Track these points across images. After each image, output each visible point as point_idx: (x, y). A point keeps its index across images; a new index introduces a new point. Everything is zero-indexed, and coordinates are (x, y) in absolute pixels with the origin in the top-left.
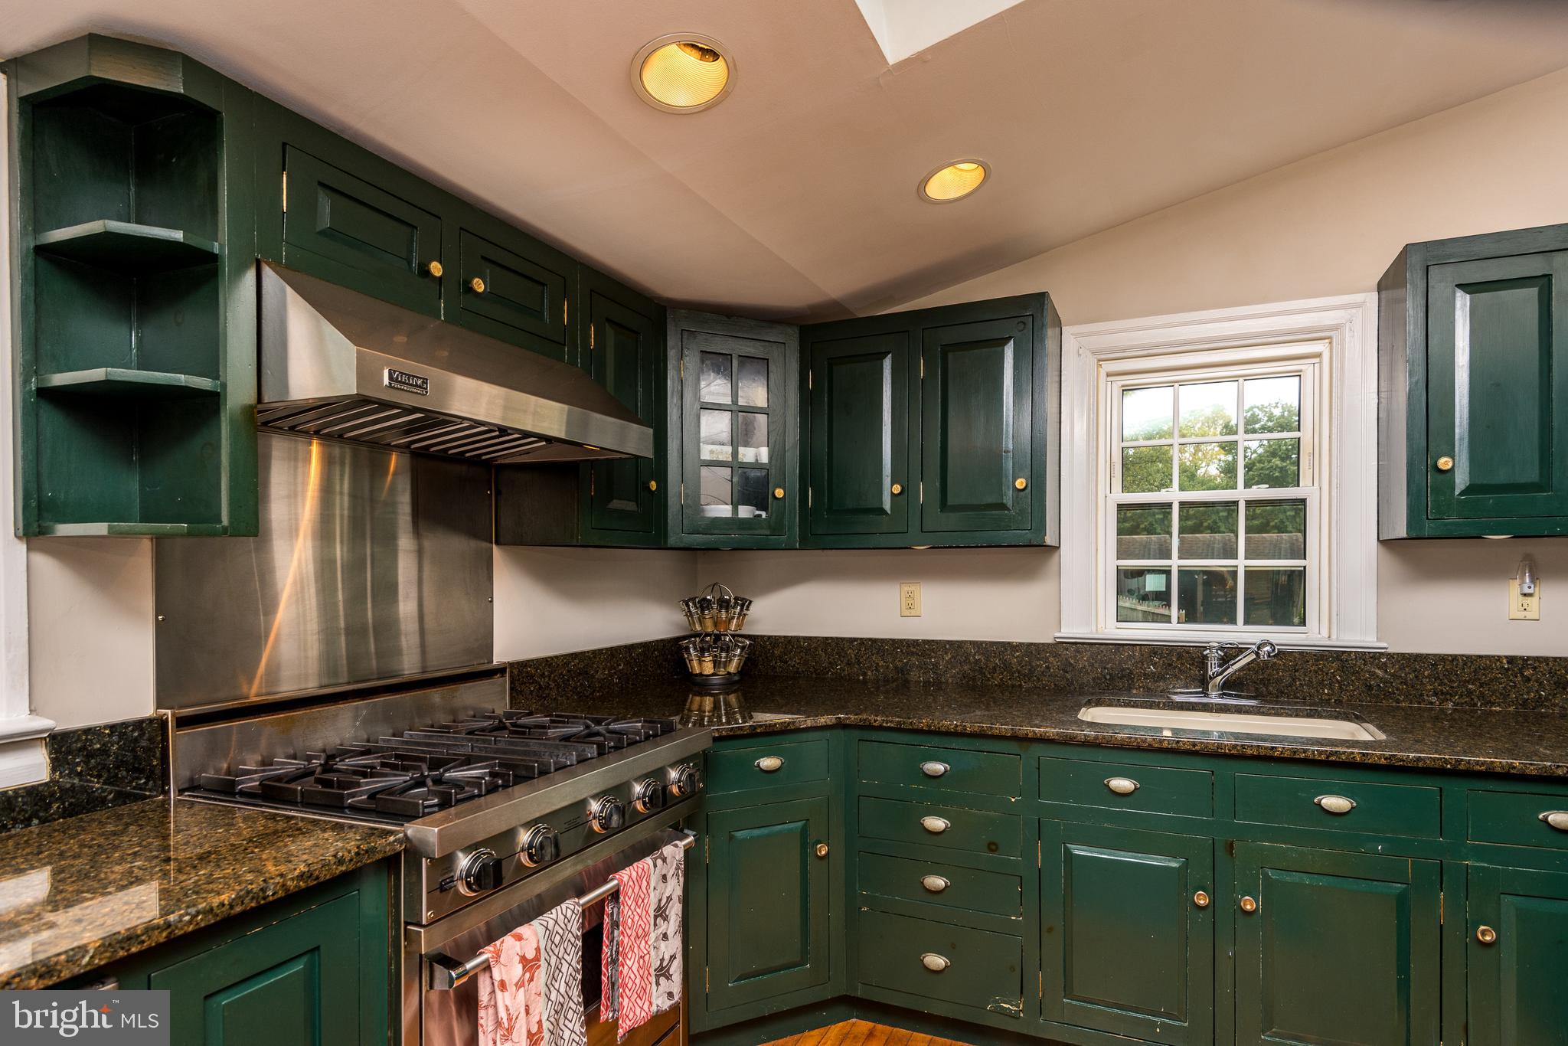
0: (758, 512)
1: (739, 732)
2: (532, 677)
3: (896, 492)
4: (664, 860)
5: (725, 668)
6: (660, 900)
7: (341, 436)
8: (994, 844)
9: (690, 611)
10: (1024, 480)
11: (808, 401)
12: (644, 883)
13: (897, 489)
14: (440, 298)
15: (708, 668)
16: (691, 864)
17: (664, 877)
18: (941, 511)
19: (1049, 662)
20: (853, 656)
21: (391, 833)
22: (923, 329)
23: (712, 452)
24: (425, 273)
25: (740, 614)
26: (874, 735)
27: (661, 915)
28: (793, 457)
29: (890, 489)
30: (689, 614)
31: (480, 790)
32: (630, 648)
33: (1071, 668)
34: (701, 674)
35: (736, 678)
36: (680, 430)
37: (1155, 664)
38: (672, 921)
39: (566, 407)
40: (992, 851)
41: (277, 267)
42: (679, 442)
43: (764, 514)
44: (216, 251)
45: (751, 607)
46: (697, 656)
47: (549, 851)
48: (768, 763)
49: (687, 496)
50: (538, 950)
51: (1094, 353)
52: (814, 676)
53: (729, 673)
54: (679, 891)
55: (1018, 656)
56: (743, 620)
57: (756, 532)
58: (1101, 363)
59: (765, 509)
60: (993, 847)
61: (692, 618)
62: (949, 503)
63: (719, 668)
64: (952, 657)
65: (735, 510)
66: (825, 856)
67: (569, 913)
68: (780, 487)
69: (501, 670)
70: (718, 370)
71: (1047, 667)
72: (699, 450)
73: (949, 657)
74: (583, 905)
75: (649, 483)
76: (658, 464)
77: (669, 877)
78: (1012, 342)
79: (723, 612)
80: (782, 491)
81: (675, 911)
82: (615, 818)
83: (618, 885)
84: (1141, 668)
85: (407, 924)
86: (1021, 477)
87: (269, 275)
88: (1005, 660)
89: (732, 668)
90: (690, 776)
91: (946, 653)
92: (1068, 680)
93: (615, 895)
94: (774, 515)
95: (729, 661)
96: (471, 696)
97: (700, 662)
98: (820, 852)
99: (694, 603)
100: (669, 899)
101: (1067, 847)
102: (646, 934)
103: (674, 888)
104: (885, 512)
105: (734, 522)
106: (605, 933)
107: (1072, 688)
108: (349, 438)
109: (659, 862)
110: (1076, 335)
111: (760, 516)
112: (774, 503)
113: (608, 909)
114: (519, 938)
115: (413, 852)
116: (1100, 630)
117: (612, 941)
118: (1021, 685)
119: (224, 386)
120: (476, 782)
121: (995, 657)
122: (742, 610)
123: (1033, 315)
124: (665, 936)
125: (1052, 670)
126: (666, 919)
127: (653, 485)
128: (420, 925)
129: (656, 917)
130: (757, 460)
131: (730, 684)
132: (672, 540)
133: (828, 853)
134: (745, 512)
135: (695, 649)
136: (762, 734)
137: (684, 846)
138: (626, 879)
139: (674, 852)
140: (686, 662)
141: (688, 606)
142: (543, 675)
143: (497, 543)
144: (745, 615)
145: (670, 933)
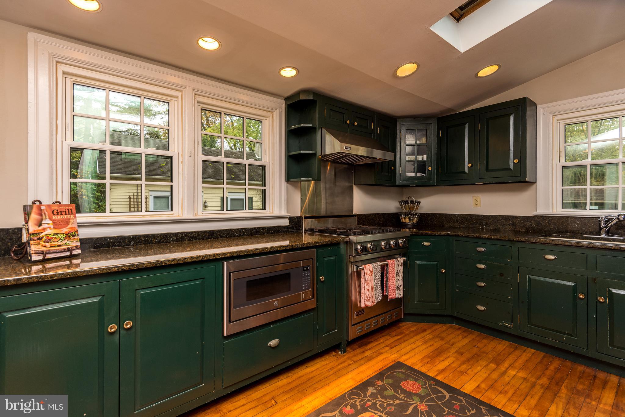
0: (423, 175)
1: (417, 234)
2: (361, 218)
3: (469, 166)
4: (398, 261)
5: (412, 221)
6: (397, 271)
7: (324, 160)
8: (502, 274)
9: (402, 204)
10: (517, 160)
11: (440, 140)
12: (394, 265)
13: (470, 165)
14: (348, 128)
15: (407, 221)
16: (405, 264)
17: (398, 265)
18: (486, 172)
19: (531, 223)
20: (455, 220)
21: (347, 238)
22: (480, 114)
23: (409, 158)
24: (346, 122)
25: (417, 206)
26: (460, 239)
27: (398, 274)
28: (435, 158)
29: (467, 165)
30: (401, 205)
31: (361, 233)
32: (384, 214)
33: (541, 225)
34: (405, 223)
35: (416, 224)
36: (400, 152)
37: (577, 224)
38: (401, 276)
39: (366, 148)
40: (501, 276)
41: (324, 128)
42: (400, 156)
43: (425, 175)
44: (316, 127)
45: (421, 204)
46: (404, 217)
47: (375, 248)
48: (426, 244)
49: (402, 171)
50: (372, 269)
51: (551, 113)
52: (442, 226)
53: (413, 223)
54: (402, 270)
55: (519, 221)
56: (418, 207)
57: (423, 181)
58: (554, 116)
59: (425, 173)
60: (502, 275)
61: (402, 206)
62: (489, 169)
63: (411, 221)
64: (493, 220)
65: (416, 174)
66: (444, 272)
67: (378, 265)
68: (430, 167)
69: (355, 215)
70: (410, 133)
71: (531, 224)
72: (405, 158)
73: (491, 220)
74: (381, 264)
75: (391, 168)
76: (394, 163)
77: (400, 265)
78: (513, 114)
79: (412, 204)
80: (431, 168)
81: (401, 274)
82: (387, 246)
83: (388, 263)
84: (571, 225)
85: (350, 256)
86: (517, 159)
87: (323, 129)
88: (513, 222)
89: (415, 221)
90: (405, 242)
91: (490, 219)
92: (539, 229)
93: (387, 265)
94: (428, 176)
95: (414, 219)
96: (350, 220)
97: (405, 219)
98: (443, 271)
99: (403, 202)
100: (400, 271)
101: (529, 277)
102: (394, 277)
103: (401, 269)
104: (466, 173)
105: (415, 178)
106: (385, 274)
107: (541, 232)
108: (329, 161)
109: (397, 261)
110: (543, 108)
111: (424, 176)
112: (428, 172)
113: (386, 268)
114: (369, 266)
115: (351, 242)
116: (554, 212)
117: (386, 276)
118: (520, 230)
119: (317, 152)
120: (360, 232)
121: (509, 221)
122: (417, 204)
123: (521, 105)
124: (399, 280)
125: (532, 226)
126: (399, 275)
127: (393, 168)
128: (352, 256)
129: (396, 274)
130: (423, 159)
131: (414, 226)
132: (398, 183)
133: (445, 272)
134: (419, 174)
135: (403, 215)
136: (424, 235)
137: (403, 260)
138: (390, 262)
139: (401, 260)
140: (400, 219)
141: (401, 203)
142: (364, 218)
143: (354, 184)
144: (418, 206)
145: (400, 279)
